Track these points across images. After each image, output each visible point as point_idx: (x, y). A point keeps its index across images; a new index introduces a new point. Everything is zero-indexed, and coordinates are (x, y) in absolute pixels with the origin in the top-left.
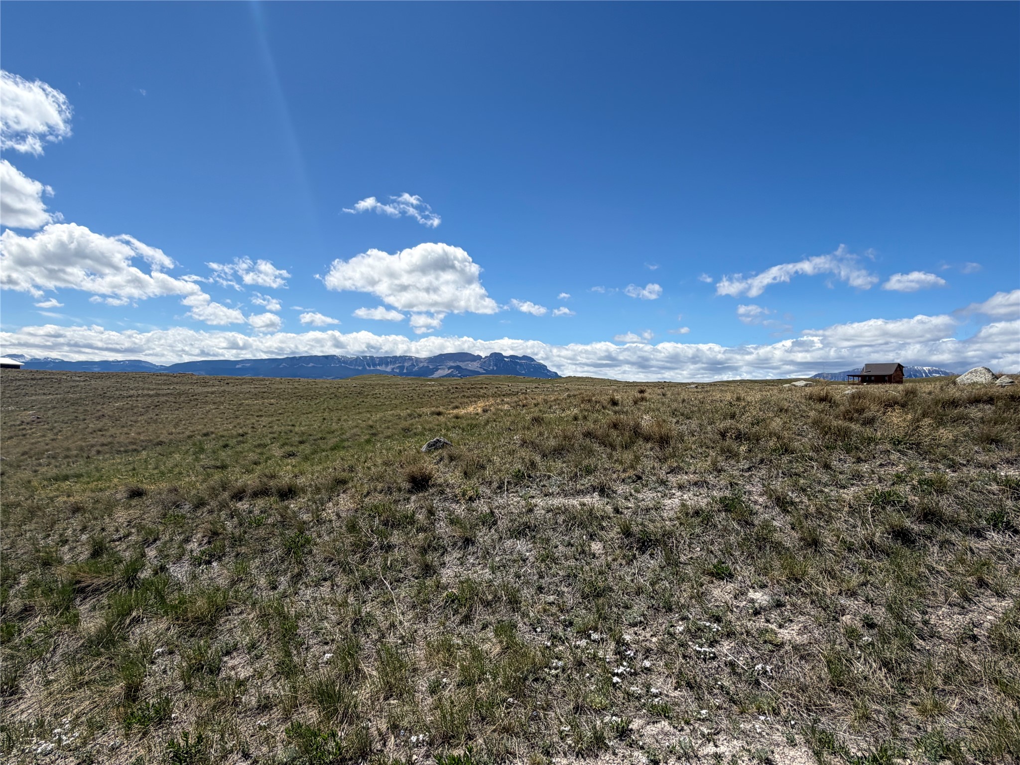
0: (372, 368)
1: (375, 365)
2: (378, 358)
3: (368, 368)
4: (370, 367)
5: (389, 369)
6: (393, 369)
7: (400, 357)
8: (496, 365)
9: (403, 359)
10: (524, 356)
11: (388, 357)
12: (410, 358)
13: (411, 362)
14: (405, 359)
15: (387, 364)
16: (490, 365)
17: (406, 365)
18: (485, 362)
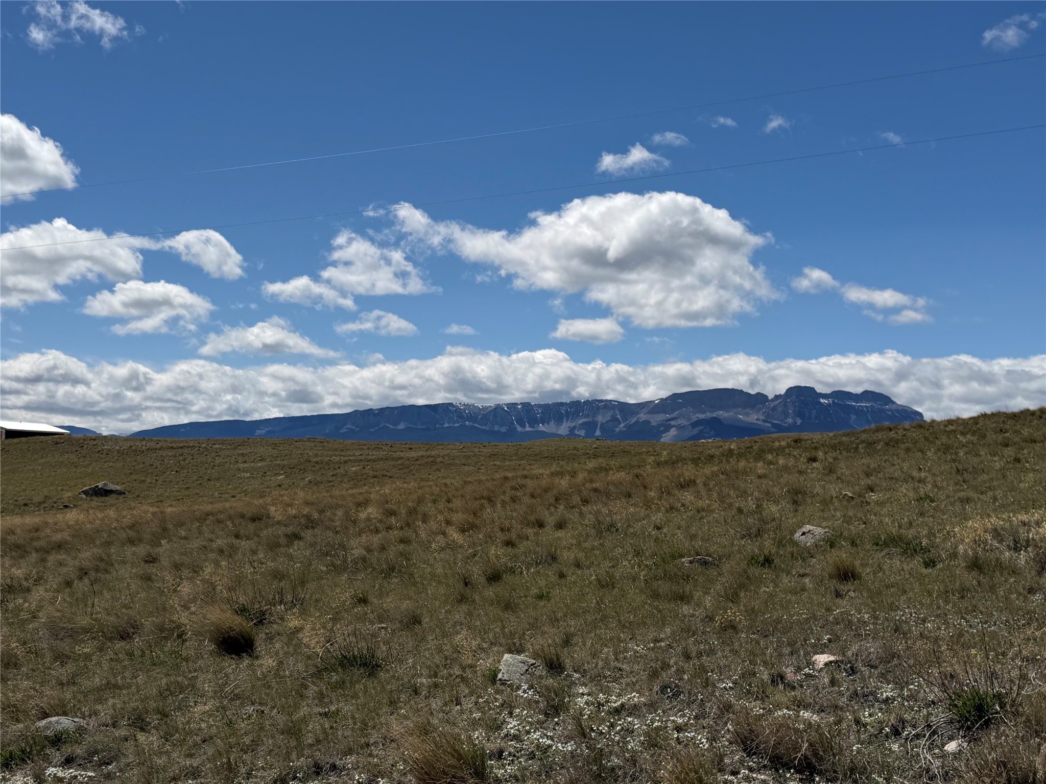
0: (528, 429)
1: (534, 422)
2: (539, 406)
3: (519, 429)
4: (524, 427)
5: (563, 430)
6: (572, 430)
7: (587, 402)
8: (800, 414)
9: (594, 406)
10: (866, 392)
11: (562, 404)
12: (608, 405)
13: (610, 413)
14: (598, 408)
15: (559, 419)
16: (787, 415)
17: (600, 419)
18: (774, 409)
